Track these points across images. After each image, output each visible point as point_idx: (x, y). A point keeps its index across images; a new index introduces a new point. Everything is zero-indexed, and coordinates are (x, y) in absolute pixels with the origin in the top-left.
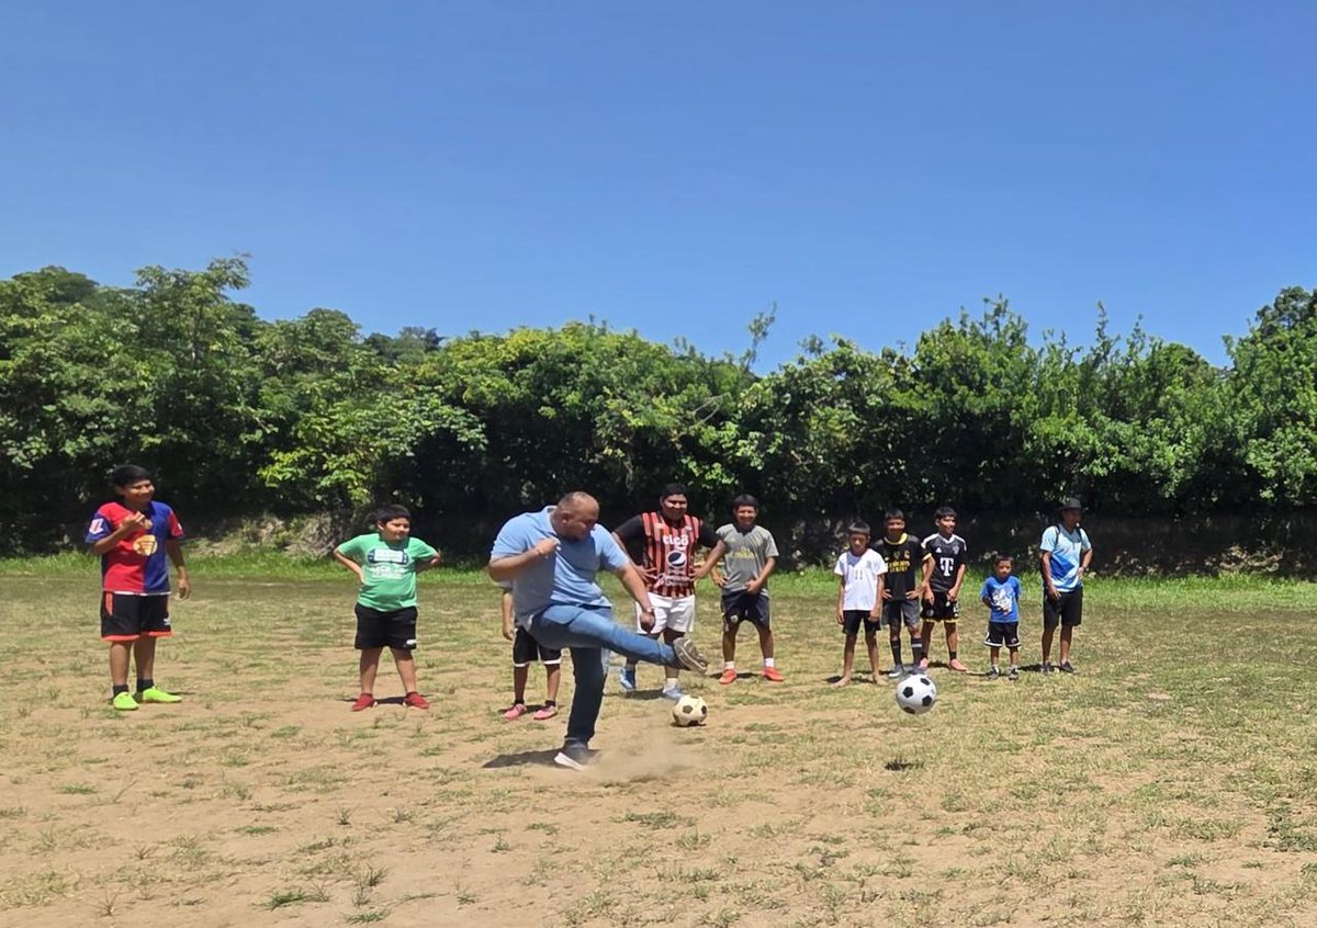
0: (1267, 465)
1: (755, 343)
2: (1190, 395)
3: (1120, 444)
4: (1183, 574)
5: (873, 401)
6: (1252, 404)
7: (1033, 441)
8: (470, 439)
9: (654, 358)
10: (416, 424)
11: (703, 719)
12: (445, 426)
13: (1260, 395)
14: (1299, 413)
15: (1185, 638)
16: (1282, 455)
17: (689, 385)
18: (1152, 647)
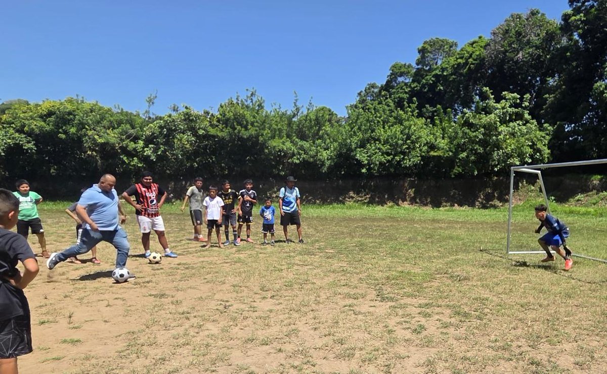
0: (364, 159)
1: (149, 107)
2: (332, 130)
3: (304, 150)
4: (330, 203)
5: (201, 132)
6: (358, 134)
7: (268, 149)
8: (28, 148)
9: (106, 113)
10: (4, 141)
11: (160, 261)
12: (17, 142)
13: (360, 130)
14: (376, 138)
15: (336, 229)
16: (370, 155)
17: (122, 125)
18: (323, 233)
